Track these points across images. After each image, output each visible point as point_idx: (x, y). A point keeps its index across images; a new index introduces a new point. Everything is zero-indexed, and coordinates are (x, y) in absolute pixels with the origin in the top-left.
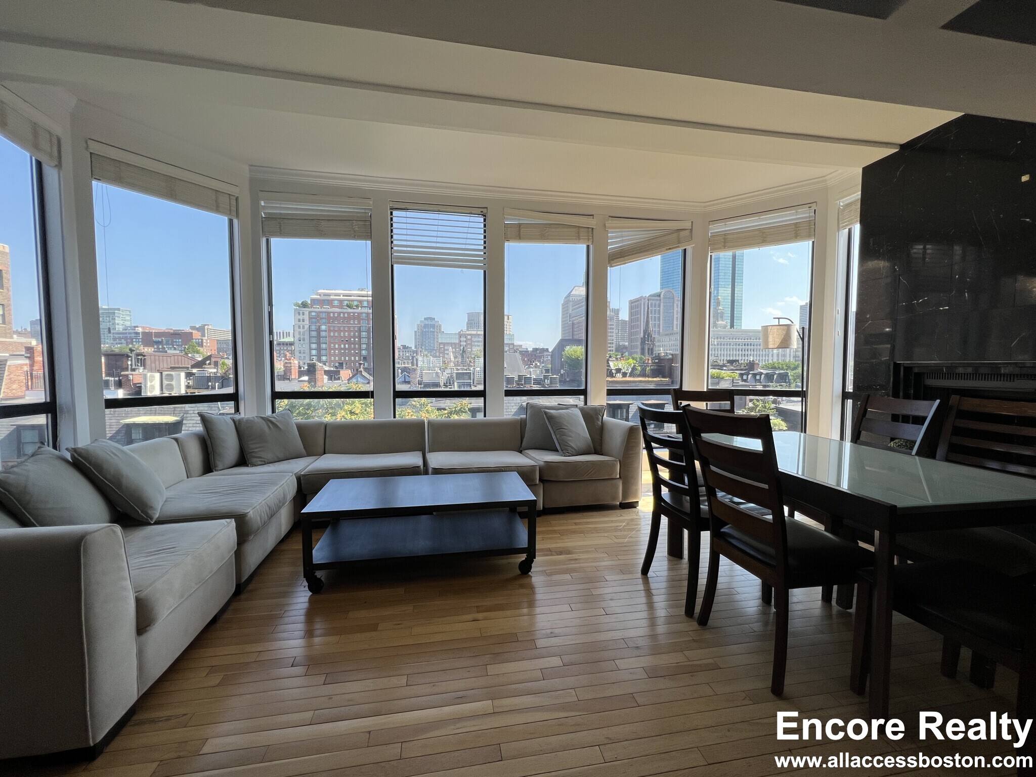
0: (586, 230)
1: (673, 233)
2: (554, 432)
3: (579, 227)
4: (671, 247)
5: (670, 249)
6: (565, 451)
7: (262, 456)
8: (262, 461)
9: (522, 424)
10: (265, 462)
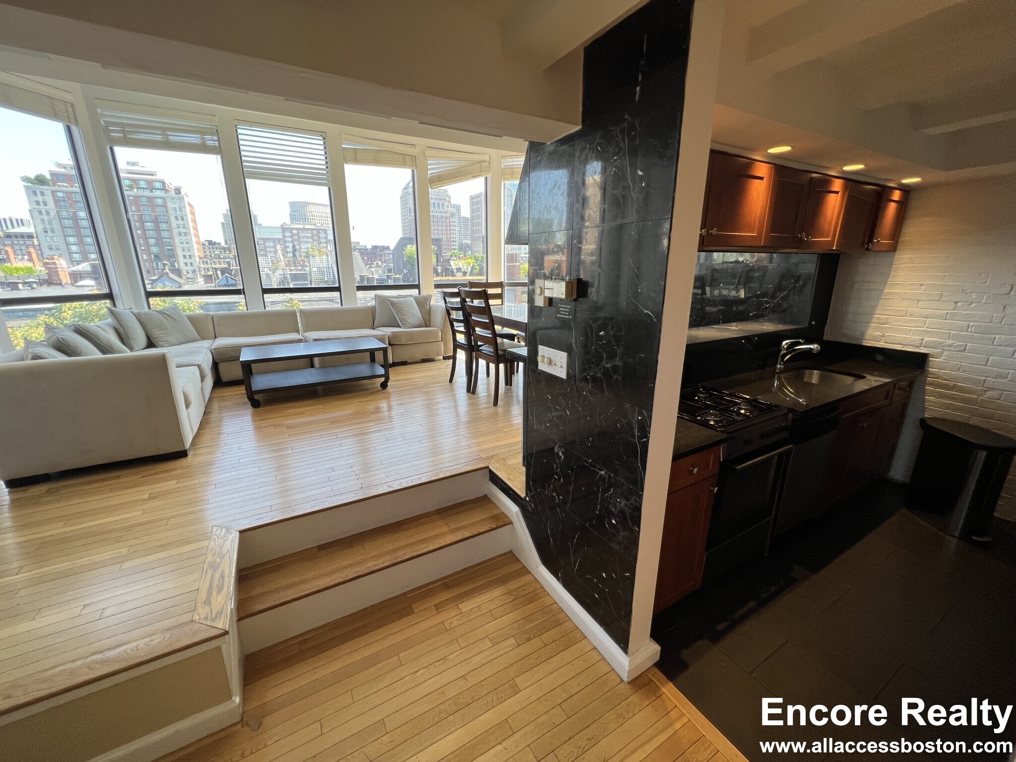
0: (410, 157)
1: (476, 164)
2: (397, 313)
3: (404, 154)
4: (475, 175)
5: (474, 176)
6: (406, 326)
7: (169, 340)
8: (168, 344)
9: (373, 310)
10: (170, 344)
